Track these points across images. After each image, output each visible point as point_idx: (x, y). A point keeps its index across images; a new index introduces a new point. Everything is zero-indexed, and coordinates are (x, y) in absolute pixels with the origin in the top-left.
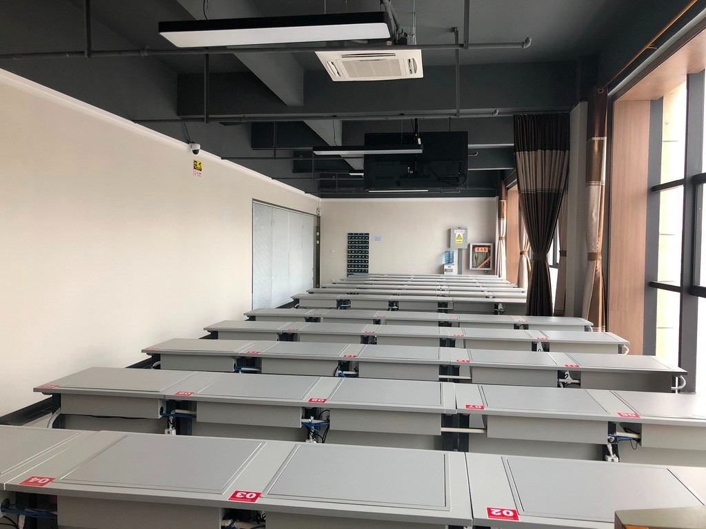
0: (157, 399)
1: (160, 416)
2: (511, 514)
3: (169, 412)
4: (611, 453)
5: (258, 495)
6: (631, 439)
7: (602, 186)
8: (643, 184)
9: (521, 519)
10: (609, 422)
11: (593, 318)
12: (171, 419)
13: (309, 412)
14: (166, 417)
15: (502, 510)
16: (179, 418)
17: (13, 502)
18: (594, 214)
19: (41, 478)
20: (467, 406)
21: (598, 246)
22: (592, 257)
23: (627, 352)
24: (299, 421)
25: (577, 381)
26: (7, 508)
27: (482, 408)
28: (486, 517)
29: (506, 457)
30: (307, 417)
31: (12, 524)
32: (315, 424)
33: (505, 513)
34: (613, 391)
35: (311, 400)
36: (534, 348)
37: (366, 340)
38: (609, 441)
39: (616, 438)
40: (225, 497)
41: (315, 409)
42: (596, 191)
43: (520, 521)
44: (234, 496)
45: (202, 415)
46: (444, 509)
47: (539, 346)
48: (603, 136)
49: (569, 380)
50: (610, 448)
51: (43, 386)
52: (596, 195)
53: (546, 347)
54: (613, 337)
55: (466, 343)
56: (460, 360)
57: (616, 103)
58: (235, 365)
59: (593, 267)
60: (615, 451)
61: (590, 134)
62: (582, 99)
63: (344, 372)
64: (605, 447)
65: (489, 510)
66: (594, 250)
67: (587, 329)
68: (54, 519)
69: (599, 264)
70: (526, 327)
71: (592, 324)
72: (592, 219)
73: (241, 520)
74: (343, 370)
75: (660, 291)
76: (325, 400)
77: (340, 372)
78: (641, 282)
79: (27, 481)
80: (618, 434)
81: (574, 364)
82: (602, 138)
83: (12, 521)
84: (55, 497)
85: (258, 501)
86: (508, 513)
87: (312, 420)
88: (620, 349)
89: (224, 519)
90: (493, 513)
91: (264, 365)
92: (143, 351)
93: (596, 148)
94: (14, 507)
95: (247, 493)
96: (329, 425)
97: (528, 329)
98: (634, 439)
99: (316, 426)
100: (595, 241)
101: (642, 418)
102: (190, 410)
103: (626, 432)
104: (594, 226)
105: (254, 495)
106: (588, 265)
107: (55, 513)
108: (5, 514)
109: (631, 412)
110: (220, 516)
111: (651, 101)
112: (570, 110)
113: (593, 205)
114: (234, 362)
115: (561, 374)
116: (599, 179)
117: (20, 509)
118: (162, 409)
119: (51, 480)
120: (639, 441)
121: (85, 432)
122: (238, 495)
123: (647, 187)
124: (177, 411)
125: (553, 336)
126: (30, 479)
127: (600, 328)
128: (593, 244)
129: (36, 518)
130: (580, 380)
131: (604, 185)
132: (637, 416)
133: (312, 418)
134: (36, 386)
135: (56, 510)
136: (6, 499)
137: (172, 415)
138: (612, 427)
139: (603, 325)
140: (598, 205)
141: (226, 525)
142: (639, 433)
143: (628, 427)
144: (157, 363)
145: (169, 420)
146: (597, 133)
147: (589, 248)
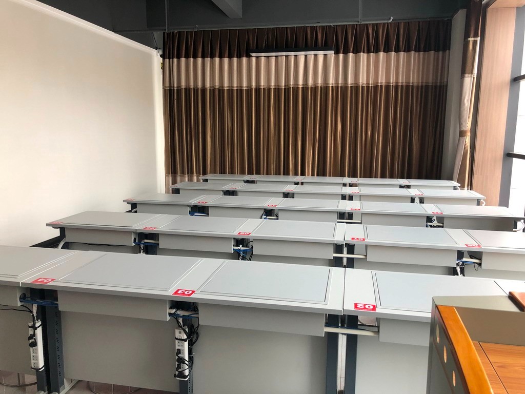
0: (130, 232)
1: (134, 244)
2: (372, 307)
3: (140, 241)
4: (459, 273)
5: (193, 292)
6: (474, 263)
7: (474, 78)
8: (507, 76)
9: (378, 310)
10: (458, 251)
11: (461, 181)
12: (142, 246)
13: (239, 242)
14: (138, 245)
15: (365, 305)
16: (148, 246)
17: (28, 295)
18: (466, 101)
19: (46, 279)
20: (353, 239)
21: (468, 125)
22: (462, 134)
23: (483, 205)
24: (231, 248)
25: (441, 225)
26: (24, 299)
27: (364, 240)
28: (352, 308)
29: (374, 272)
30: (238, 245)
31: (28, 310)
32: (243, 250)
33: (367, 307)
34: (465, 230)
35: (239, 233)
36: (413, 200)
37: (286, 195)
38: (457, 264)
39: (463, 262)
40: (170, 292)
41: (243, 239)
42: (469, 82)
43: (377, 311)
44: (176, 293)
45: (163, 243)
46: (324, 303)
47: (417, 200)
48: (477, 37)
49: (435, 223)
50: (458, 269)
51: (52, 222)
52: (469, 85)
53: (422, 201)
54: (474, 194)
55: (361, 197)
56: (354, 208)
57: (489, 9)
58: (190, 211)
59: (463, 142)
60: (462, 272)
61: (467, 36)
62: (462, 8)
63: (268, 217)
64: (455, 268)
65: (356, 305)
66: (464, 129)
67: (455, 188)
68: (57, 307)
69: (468, 140)
70: (408, 187)
71: (460, 185)
72: (464, 104)
73: (183, 309)
74: (267, 216)
75: (515, 160)
76: (250, 233)
77: (265, 217)
78: (500, 153)
79: (36, 281)
80: (464, 259)
81: (439, 212)
82: (476, 39)
83: (28, 309)
84: (55, 291)
85: (193, 296)
86: (369, 307)
87: (241, 247)
88: (479, 202)
89: (171, 308)
90: (358, 306)
91: (211, 211)
92: (124, 201)
93: (471, 47)
94: (29, 299)
95: (186, 291)
96: (252, 251)
97: (410, 188)
98: (477, 263)
99: (244, 252)
100: (466, 121)
101: (483, 247)
102: (155, 240)
103: (471, 258)
104: (466, 110)
105: (191, 292)
106: (459, 140)
107: (57, 303)
108: (23, 303)
109: (475, 244)
110: (168, 307)
111: (517, 8)
112: (452, 16)
113: (466, 93)
114: (189, 209)
115: (429, 219)
116: (472, 72)
117: (33, 300)
118: (135, 239)
119: (53, 280)
120: (480, 264)
121: (78, 251)
122: (179, 292)
123: (510, 78)
124: (146, 241)
125: (427, 193)
126: (39, 279)
127: (466, 188)
128: (464, 124)
129: (45, 306)
130: (443, 223)
131: (475, 76)
132: (479, 246)
133: (241, 246)
134: (48, 222)
135: (57, 300)
136: (24, 293)
137: (142, 244)
138: (460, 254)
139: (468, 186)
140: (469, 93)
141: (172, 312)
142: (480, 259)
143: (473, 255)
144: (135, 210)
145: (140, 247)
146: (472, 34)
147: (460, 128)
